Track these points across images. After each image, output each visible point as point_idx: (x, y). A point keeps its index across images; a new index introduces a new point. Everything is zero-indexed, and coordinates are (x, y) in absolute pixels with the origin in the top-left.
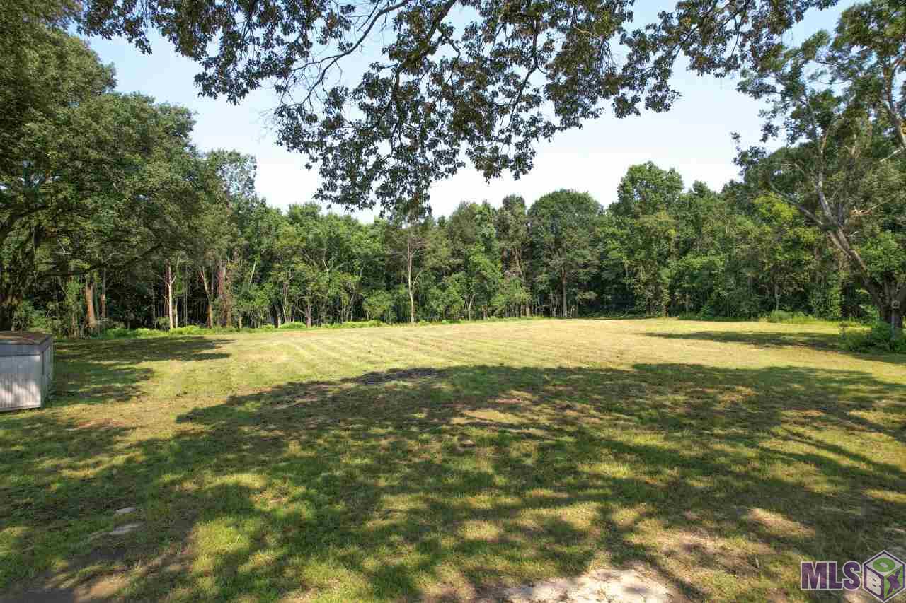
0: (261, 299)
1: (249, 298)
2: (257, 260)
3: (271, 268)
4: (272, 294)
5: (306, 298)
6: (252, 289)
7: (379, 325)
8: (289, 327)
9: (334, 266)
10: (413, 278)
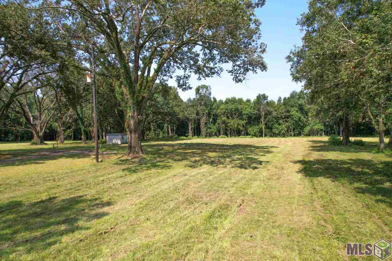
0: (214, 128)
1: (210, 128)
2: (212, 116)
3: (217, 119)
4: (217, 127)
5: (228, 128)
6: (211, 125)
7: (252, 137)
8: (221, 137)
9: (237, 118)
10: (264, 121)
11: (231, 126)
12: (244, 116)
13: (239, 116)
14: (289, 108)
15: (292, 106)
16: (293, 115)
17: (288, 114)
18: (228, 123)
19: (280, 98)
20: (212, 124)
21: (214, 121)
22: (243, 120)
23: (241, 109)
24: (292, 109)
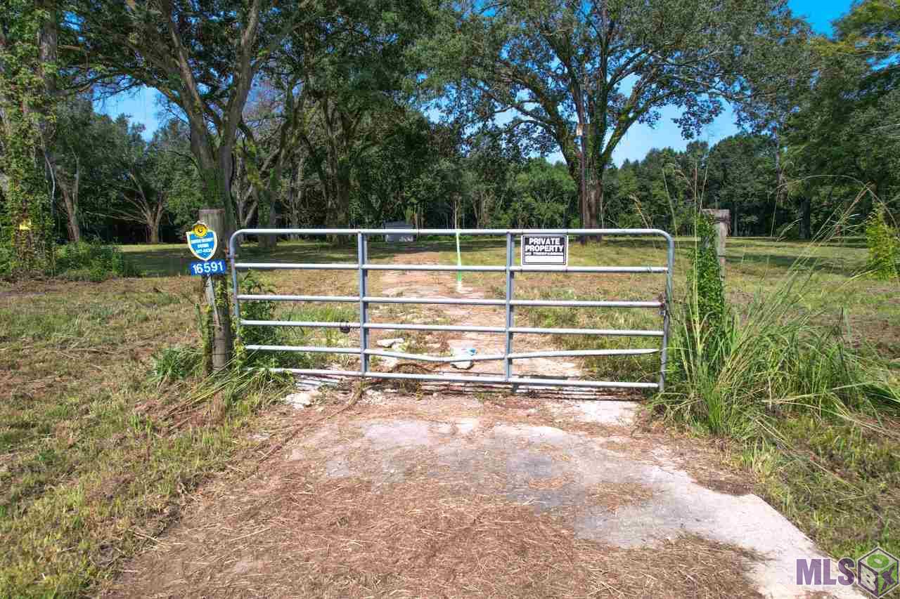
0: (506, 219)
1: (499, 219)
6: (501, 214)
10: (603, 207)
11: (540, 214)
12: (565, 196)
13: (554, 196)
14: (646, 182)
15: (652, 179)
16: (655, 196)
17: (645, 193)
18: (534, 209)
19: (627, 160)
20: (502, 212)
21: (506, 206)
22: (562, 204)
23: (560, 181)
24: (655, 184)
